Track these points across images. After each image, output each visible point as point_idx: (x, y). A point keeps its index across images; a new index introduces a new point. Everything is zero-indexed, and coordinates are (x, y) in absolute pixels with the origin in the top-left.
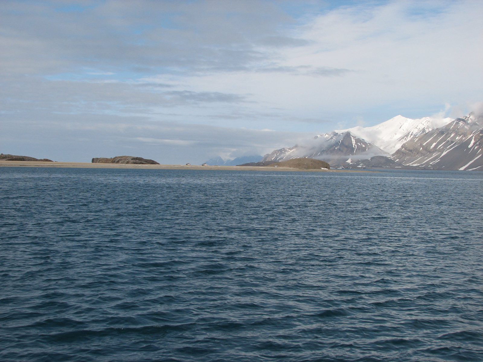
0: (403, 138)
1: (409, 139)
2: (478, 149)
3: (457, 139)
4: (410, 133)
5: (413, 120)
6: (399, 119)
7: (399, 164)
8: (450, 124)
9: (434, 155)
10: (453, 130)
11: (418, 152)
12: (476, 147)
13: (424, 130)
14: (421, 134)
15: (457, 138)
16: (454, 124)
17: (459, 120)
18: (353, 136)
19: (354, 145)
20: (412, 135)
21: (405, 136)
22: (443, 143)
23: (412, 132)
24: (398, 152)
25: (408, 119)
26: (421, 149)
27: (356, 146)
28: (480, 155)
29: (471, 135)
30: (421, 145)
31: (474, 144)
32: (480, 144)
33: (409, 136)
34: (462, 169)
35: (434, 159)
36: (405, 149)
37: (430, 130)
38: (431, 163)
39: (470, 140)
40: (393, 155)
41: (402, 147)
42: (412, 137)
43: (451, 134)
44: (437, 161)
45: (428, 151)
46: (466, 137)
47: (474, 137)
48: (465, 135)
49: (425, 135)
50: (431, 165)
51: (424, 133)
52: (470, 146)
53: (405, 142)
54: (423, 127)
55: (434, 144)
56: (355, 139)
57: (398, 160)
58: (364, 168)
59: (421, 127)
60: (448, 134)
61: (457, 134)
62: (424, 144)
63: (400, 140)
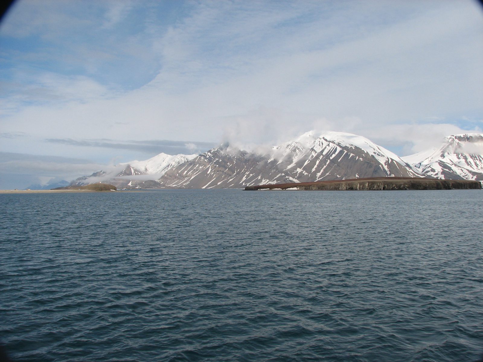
0: (166, 168)
1: (169, 168)
2: (213, 175)
4: (170, 165)
5: (172, 156)
6: (163, 155)
7: (164, 185)
8: (196, 159)
9: (186, 179)
10: (198, 163)
11: (176, 177)
12: (212, 173)
13: (179, 163)
14: (177, 165)
15: (200, 167)
16: (198, 158)
17: (200, 155)
18: (132, 167)
19: (133, 173)
20: (171, 166)
21: (167, 167)
22: (192, 171)
24: (163, 177)
25: (168, 155)
26: (178, 175)
27: (134, 174)
28: (215, 179)
29: (209, 166)
30: (177, 173)
31: (211, 171)
32: (214, 171)
33: (170, 166)
34: (204, 187)
35: (186, 182)
36: (167, 175)
37: (183, 162)
38: (184, 184)
39: (208, 168)
40: (159, 180)
41: (165, 174)
42: (171, 167)
44: (188, 183)
45: (181, 177)
46: (206, 167)
47: (210, 167)
48: (205, 166)
49: (180, 166)
50: (184, 185)
51: (179, 164)
52: (208, 173)
53: (167, 170)
54: (178, 160)
55: (186, 172)
56: (134, 169)
57: (162, 183)
58: (140, 189)
59: (177, 160)
60: (195, 165)
61: (200, 165)
62: (179, 172)
63: (164, 169)
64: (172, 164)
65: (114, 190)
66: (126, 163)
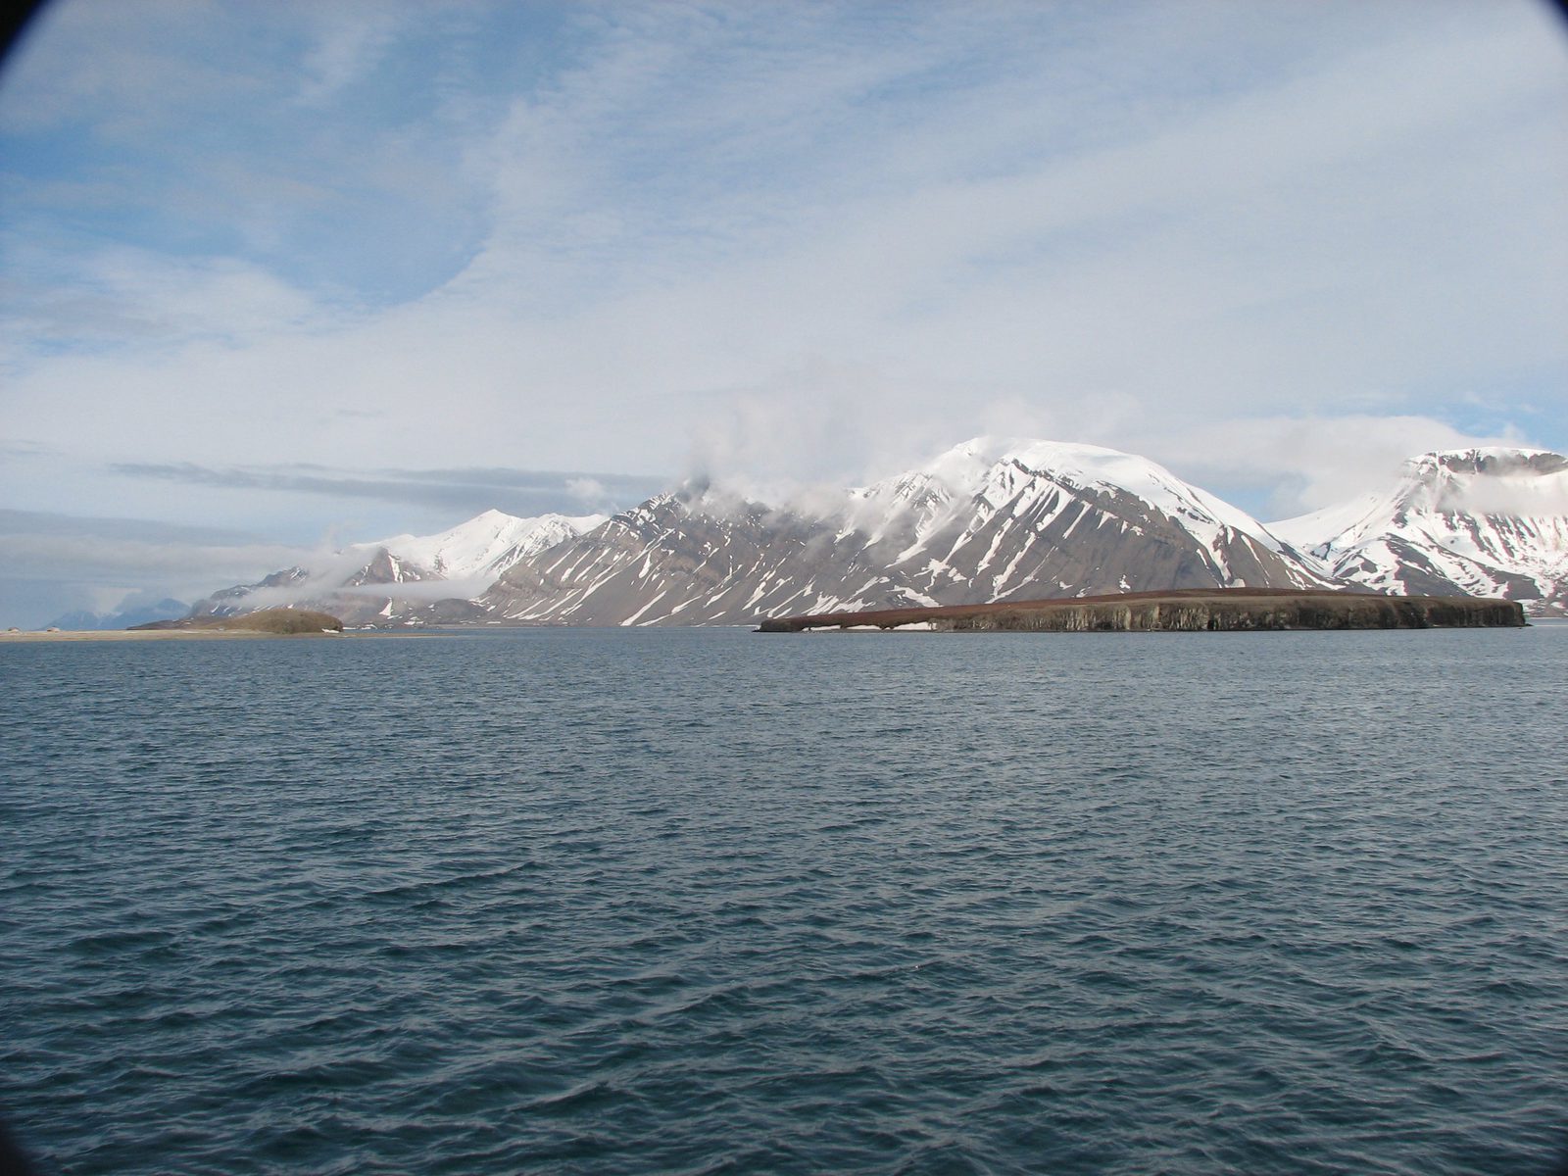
0: (503, 559)
1: (515, 561)
2: (658, 581)
3: (615, 559)
4: (518, 549)
5: (523, 520)
6: (494, 518)
7: (497, 616)
8: (601, 529)
9: (570, 595)
10: (608, 542)
11: (536, 589)
12: (655, 576)
13: (546, 542)
14: (540, 549)
15: (616, 557)
16: (609, 527)
17: (616, 518)
18: (393, 557)
19: (396, 575)
20: (521, 551)
21: (507, 555)
22: (588, 569)
23: (521, 545)
24: (494, 589)
25: (512, 517)
26: (542, 581)
27: (401, 577)
28: (663, 594)
29: (645, 551)
30: (541, 574)
31: (651, 569)
32: (661, 569)
33: (517, 553)
34: (628, 623)
35: (569, 604)
36: (508, 582)
37: (560, 540)
38: (563, 613)
39: (642, 561)
40: (482, 597)
41: (502, 578)
42: (522, 555)
43: (602, 549)
44: (576, 607)
45: (554, 588)
46: (634, 555)
47: (649, 555)
48: (631, 552)
49: (551, 553)
50: (563, 615)
51: (548, 547)
52: (642, 575)
53: (508, 567)
54: (545, 534)
55: (569, 571)
56: (399, 564)
57: (492, 607)
58: (420, 627)
59: (540, 533)
60: (598, 550)
61: (615, 549)
62: (548, 572)
63: (497, 563)
64: (523, 547)
65: (333, 631)
66: (375, 544)
